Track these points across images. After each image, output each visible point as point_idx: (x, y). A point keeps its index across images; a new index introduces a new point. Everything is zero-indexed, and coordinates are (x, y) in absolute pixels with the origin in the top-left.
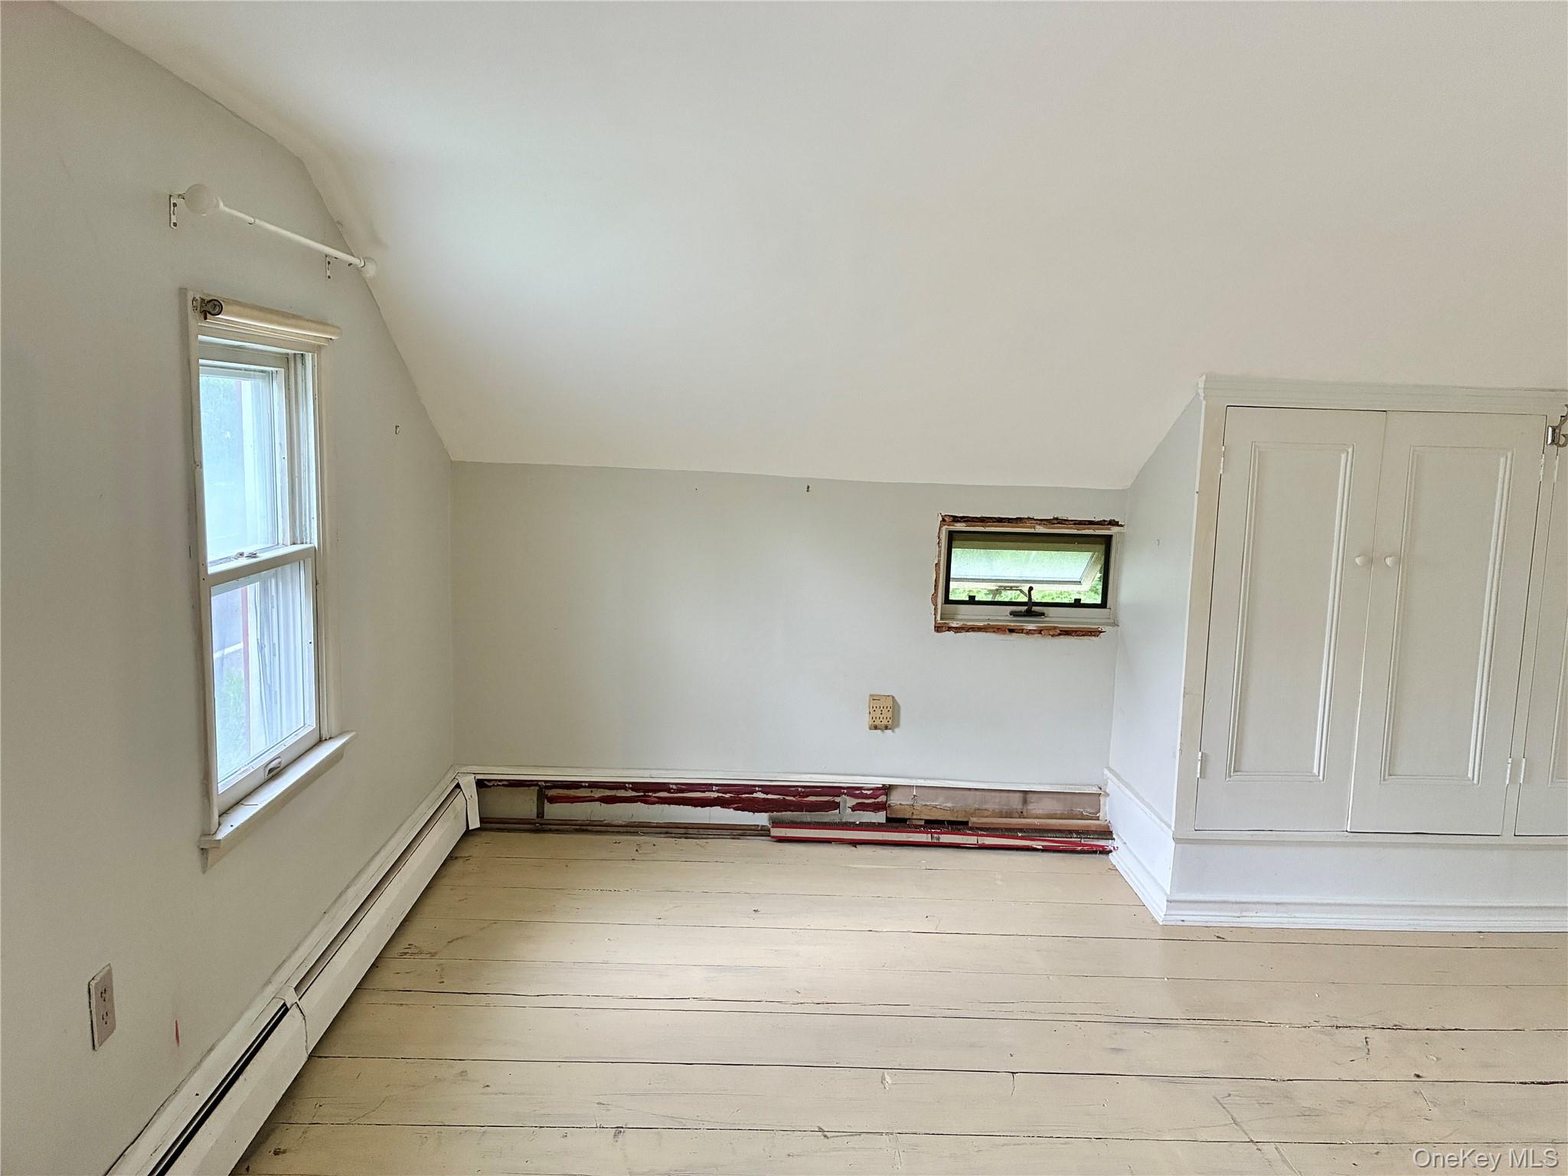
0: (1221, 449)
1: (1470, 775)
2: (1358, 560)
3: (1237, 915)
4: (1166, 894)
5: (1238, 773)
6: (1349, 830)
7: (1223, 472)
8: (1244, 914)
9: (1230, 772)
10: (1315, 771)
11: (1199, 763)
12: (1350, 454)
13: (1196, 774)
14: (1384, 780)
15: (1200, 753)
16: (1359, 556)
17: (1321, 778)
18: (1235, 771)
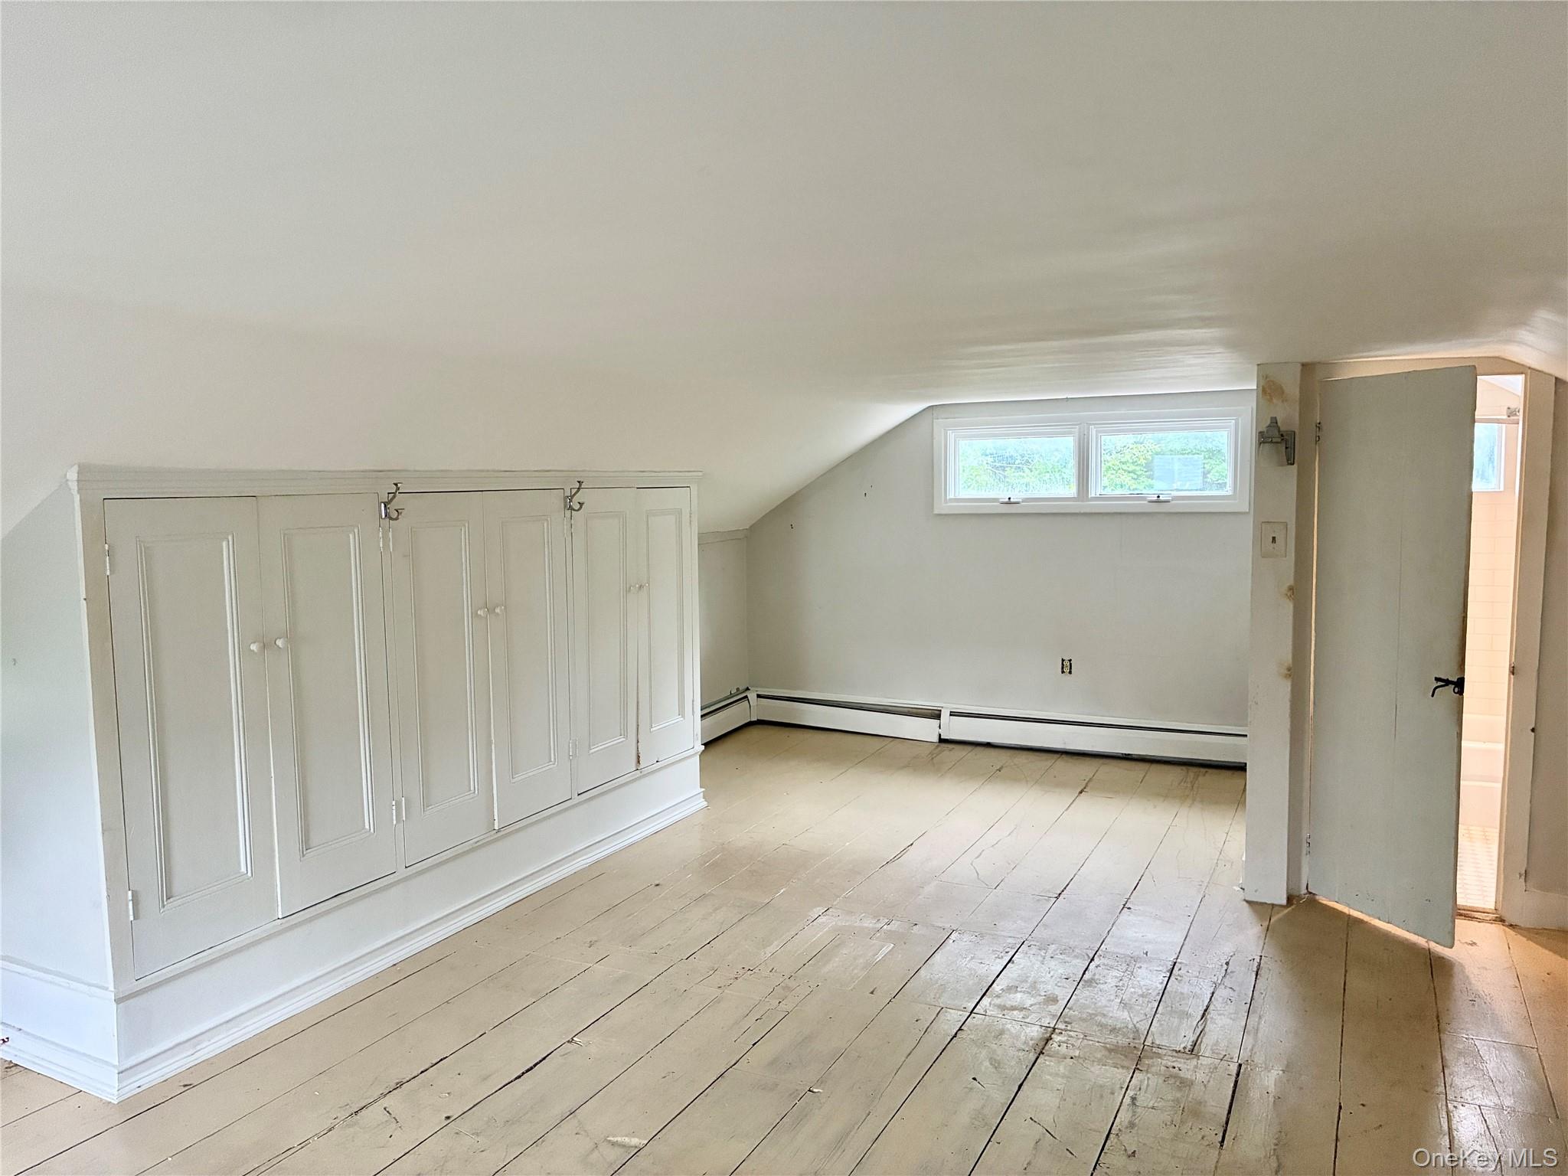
0: (104, 547)
1: (367, 827)
2: (254, 647)
3: (189, 1053)
4: (114, 1066)
5: (171, 900)
6: (280, 917)
7: (111, 574)
8: (198, 1048)
9: (163, 902)
10: (243, 869)
11: (131, 904)
12: (231, 543)
13: (128, 917)
14: (304, 856)
15: (130, 893)
16: (254, 642)
17: (249, 874)
18: (168, 899)
